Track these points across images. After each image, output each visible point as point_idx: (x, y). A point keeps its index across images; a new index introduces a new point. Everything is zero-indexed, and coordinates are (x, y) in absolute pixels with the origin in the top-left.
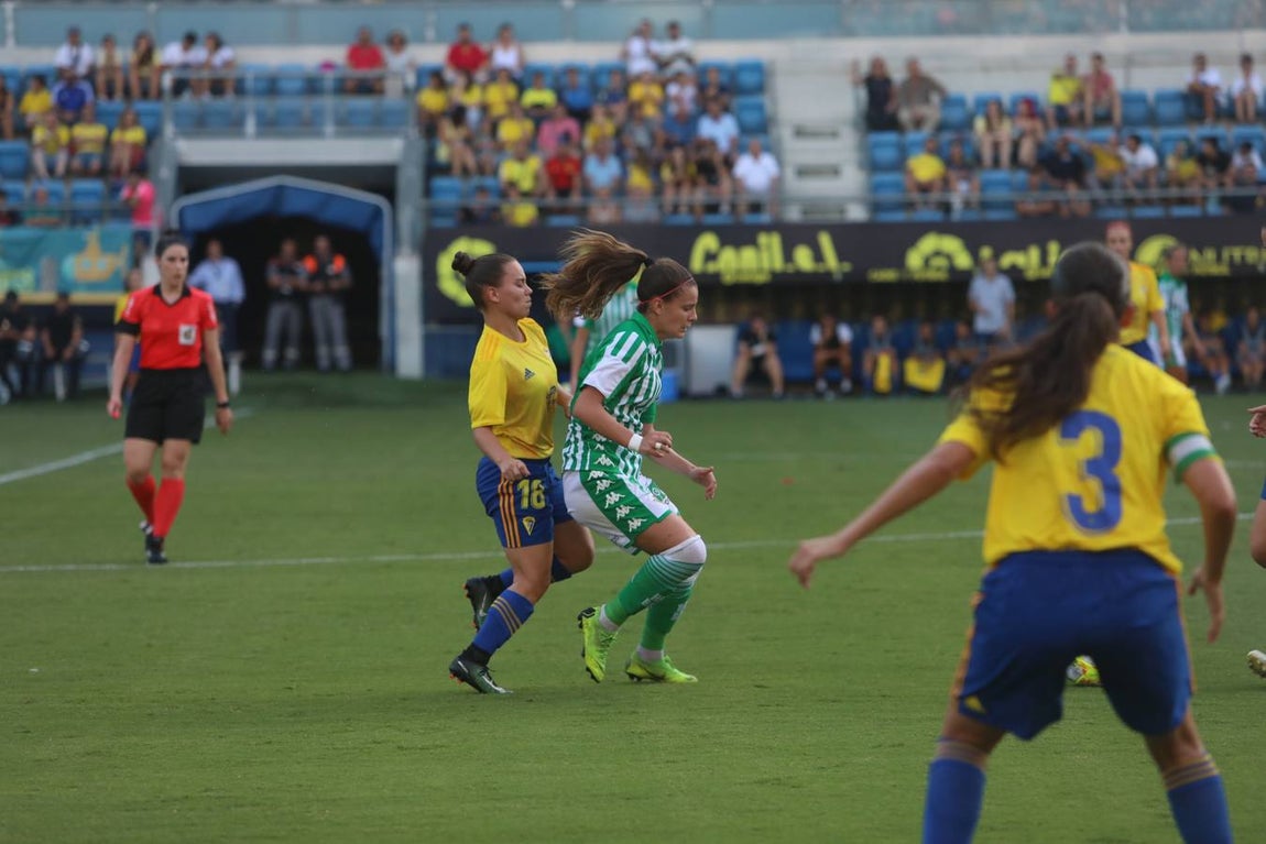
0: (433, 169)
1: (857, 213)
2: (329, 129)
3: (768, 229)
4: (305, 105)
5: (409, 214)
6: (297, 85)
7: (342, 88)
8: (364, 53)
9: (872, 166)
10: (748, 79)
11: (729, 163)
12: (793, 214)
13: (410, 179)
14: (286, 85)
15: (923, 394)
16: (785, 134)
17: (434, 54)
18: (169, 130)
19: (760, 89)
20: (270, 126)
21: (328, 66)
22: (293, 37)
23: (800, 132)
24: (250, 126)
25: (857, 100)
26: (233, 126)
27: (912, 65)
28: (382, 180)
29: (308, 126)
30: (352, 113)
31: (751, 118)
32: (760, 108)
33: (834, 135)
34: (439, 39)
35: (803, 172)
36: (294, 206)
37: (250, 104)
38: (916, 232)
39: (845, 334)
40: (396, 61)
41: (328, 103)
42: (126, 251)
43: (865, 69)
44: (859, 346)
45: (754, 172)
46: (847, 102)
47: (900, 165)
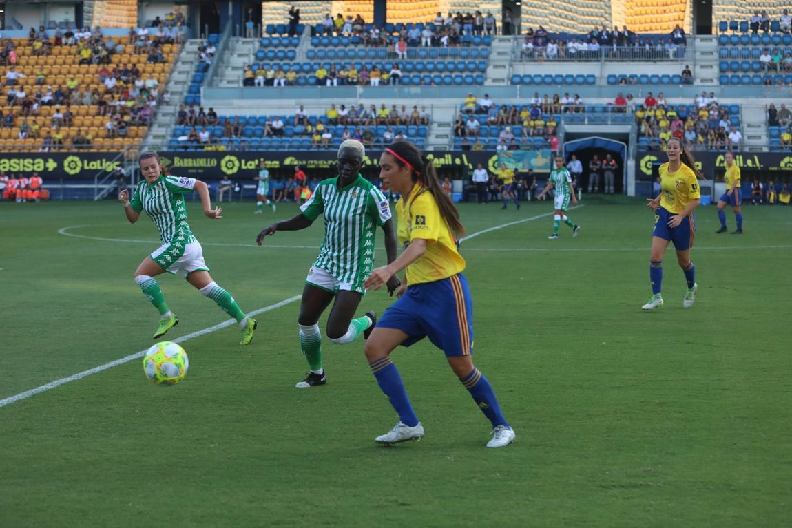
0: (640, 134)
1: (765, 150)
2: (609, 123)
3: (739, 154)
4: (602, 115)
5: (632, 148)
6: (601, 109)
7: (613, 111)
8: (620, 100)
9: (770, 136)
10: (734, 109)
11: (728, 134)
12: (747, 150)
13: (633, 137)
14: (597, 109)
15: (784, 204)
16: (745, 126)
17: (641, 101)
18: (563, 122)
19: (738, 112)
20: (592, 122)
21: (610, 104)
22: (600, 96)
23: (749, 126)
24: (586, 122)
25: (766, 116)
26: (581, 121)
27: (783, 107)
28: (624, 138)
29: (603, 122)
30: (616, 117)
31: (735, 121)
32: (738, 118)
33: (760, 126)
34: (642, 97)
35: (749, 137)
36: (599, 145)
37: (586, 115)
38: (783, 156)
39: (761, 186)
40: (630, 103)
41: (609, 115)
42: (549, 157)
43: (769, 107)
44: (765, 190)
45: (735, 137)
46: (763, 117)
47: (779, 136)
